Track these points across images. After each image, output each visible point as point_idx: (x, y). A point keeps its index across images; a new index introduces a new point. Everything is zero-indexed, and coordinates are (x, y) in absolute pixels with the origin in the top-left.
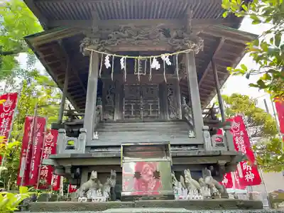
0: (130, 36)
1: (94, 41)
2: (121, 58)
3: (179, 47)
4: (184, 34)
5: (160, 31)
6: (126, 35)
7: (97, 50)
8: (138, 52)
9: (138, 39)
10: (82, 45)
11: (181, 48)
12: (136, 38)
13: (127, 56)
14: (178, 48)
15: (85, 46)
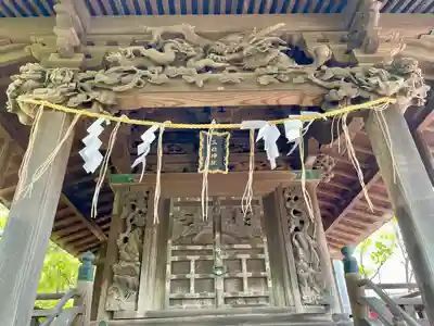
0: (181, 59)
1: (55, 74)
2: (146, 128)
3: (348, 90)
4: (358, 54)
5: (275, 44)
6: (169, 55)
7: (64, 102)
8: (207, 110)
9: (207, 68)
10: (11, 87)
11: (354, 93)
12: (202, 63)
13: (168, 124)
14: (342, 93)
15: (19, 90)
